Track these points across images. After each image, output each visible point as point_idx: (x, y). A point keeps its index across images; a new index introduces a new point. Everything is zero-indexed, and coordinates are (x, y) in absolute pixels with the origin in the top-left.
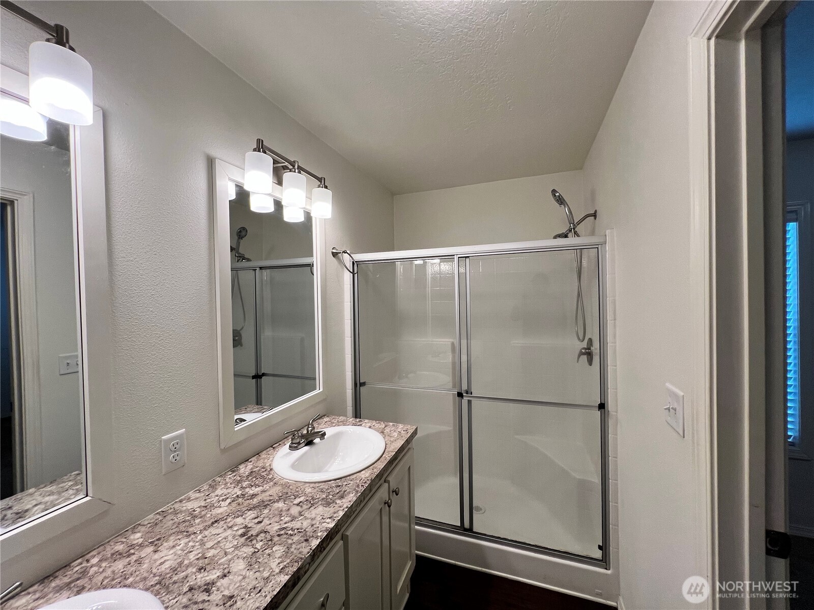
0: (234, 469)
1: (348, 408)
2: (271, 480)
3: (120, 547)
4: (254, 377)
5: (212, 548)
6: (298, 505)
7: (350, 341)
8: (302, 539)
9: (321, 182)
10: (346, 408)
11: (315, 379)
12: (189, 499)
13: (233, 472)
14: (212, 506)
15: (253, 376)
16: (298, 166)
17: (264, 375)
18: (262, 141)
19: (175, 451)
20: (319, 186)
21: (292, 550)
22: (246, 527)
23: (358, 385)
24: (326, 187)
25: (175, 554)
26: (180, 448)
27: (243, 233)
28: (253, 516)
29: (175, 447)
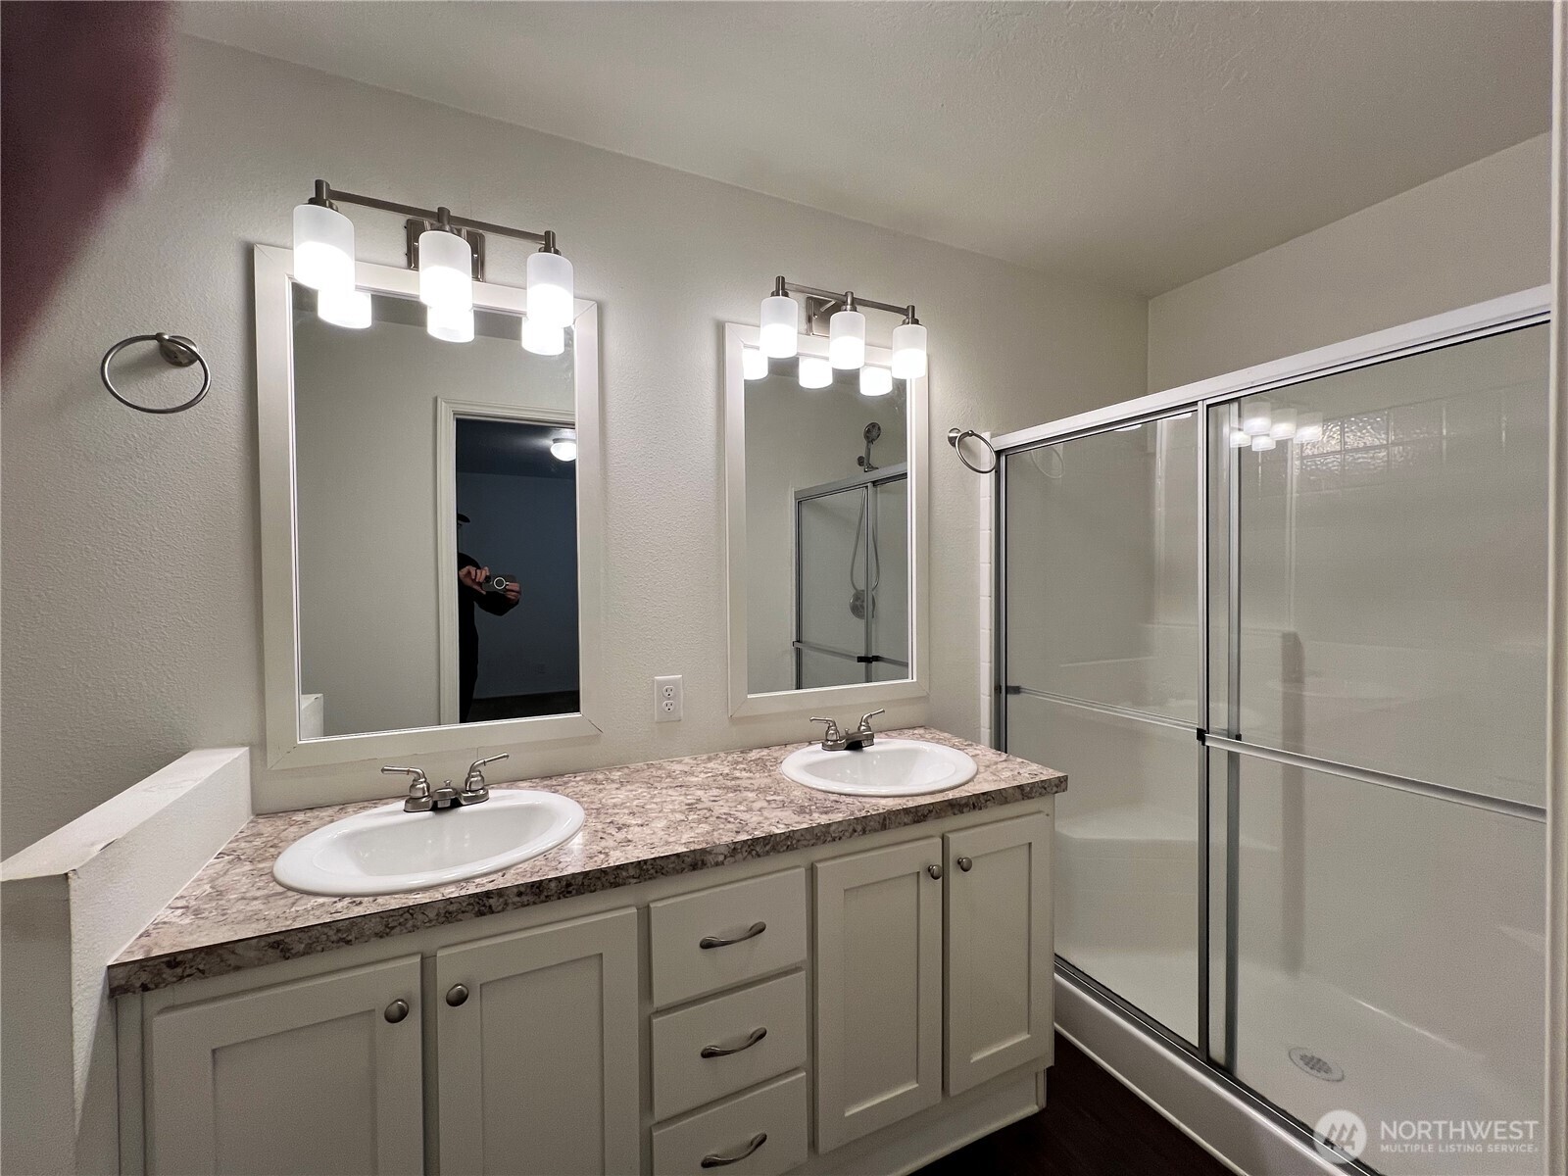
0: (745, 750)
1: (982, 729)
2: (770, 771)
3: (600, 777)
4: (860, 659)
5: (656, 803)
6: (768, 801)
7: (988, 602)
8: (735, 829)
9: (907, 315)
10: (979, 728)
11: (907, 665)
12: (680, 762)
13: (742, 752)
14: (692, 774)
15: (858, 657)
16: (853, 299)
17: (877, 659)
18: (783, 278)
19: (669, 699)
20: (904, 323)
21: (715, 833)
22: (700, 800)
23: (1003, 690)
24: (916, 322)
25: (627, 796)
26: (675, 696)
27: (874, 433)
28: (715, 794)
29: (668, 693)
